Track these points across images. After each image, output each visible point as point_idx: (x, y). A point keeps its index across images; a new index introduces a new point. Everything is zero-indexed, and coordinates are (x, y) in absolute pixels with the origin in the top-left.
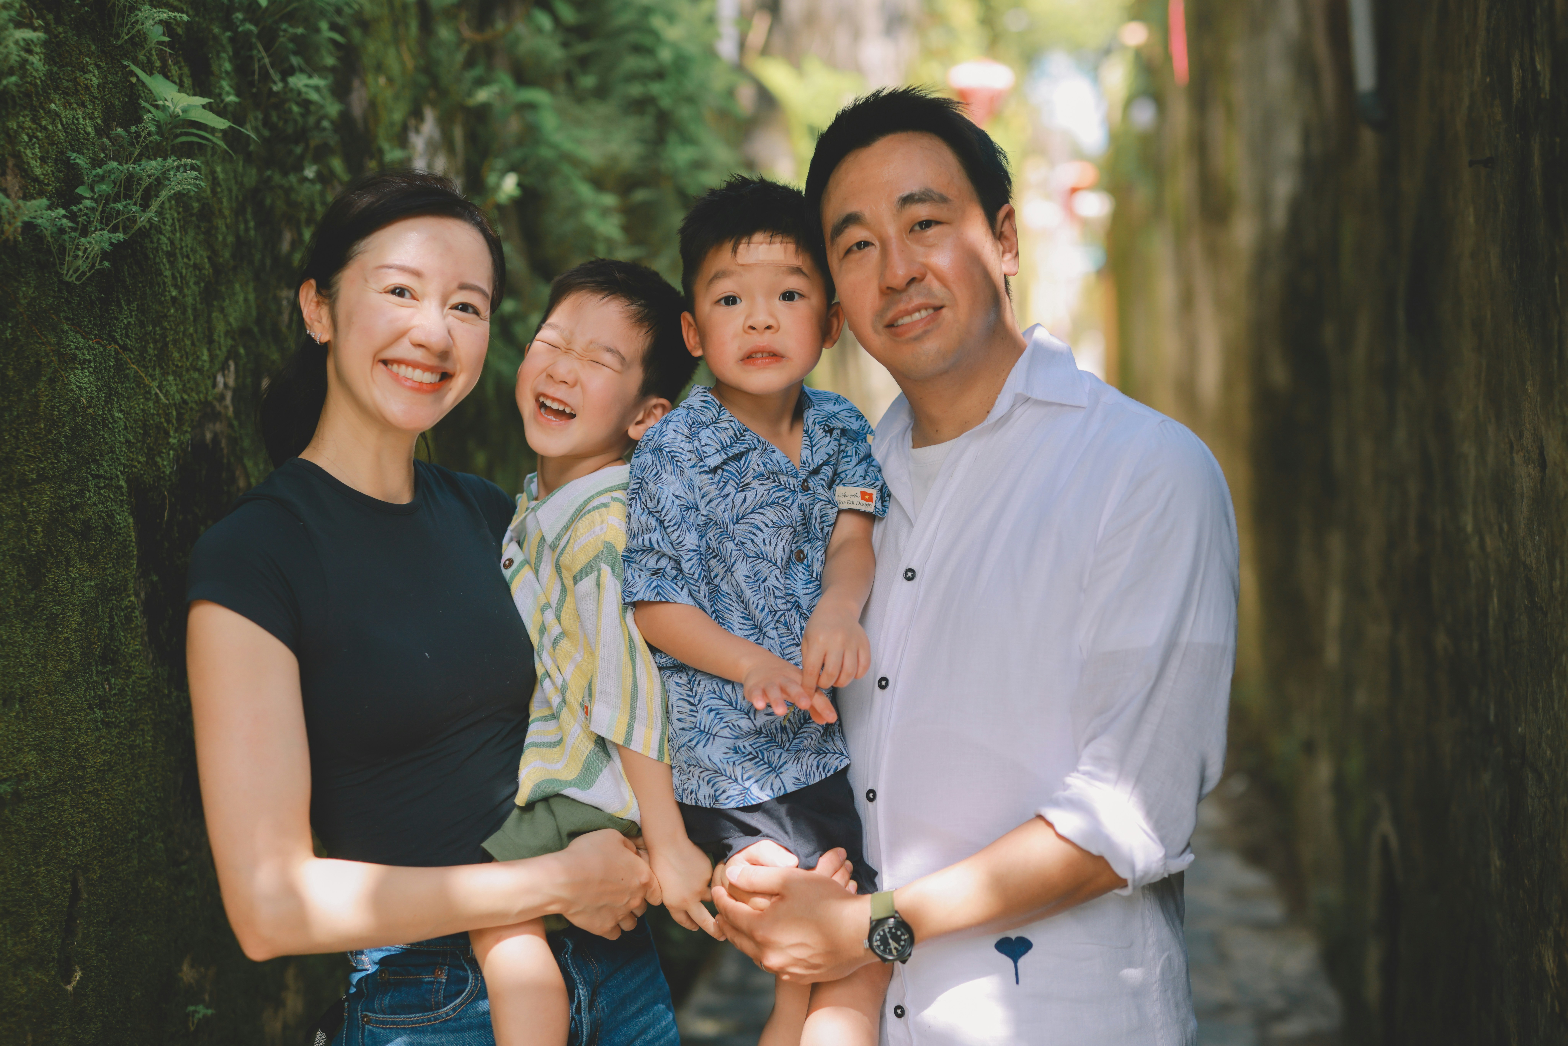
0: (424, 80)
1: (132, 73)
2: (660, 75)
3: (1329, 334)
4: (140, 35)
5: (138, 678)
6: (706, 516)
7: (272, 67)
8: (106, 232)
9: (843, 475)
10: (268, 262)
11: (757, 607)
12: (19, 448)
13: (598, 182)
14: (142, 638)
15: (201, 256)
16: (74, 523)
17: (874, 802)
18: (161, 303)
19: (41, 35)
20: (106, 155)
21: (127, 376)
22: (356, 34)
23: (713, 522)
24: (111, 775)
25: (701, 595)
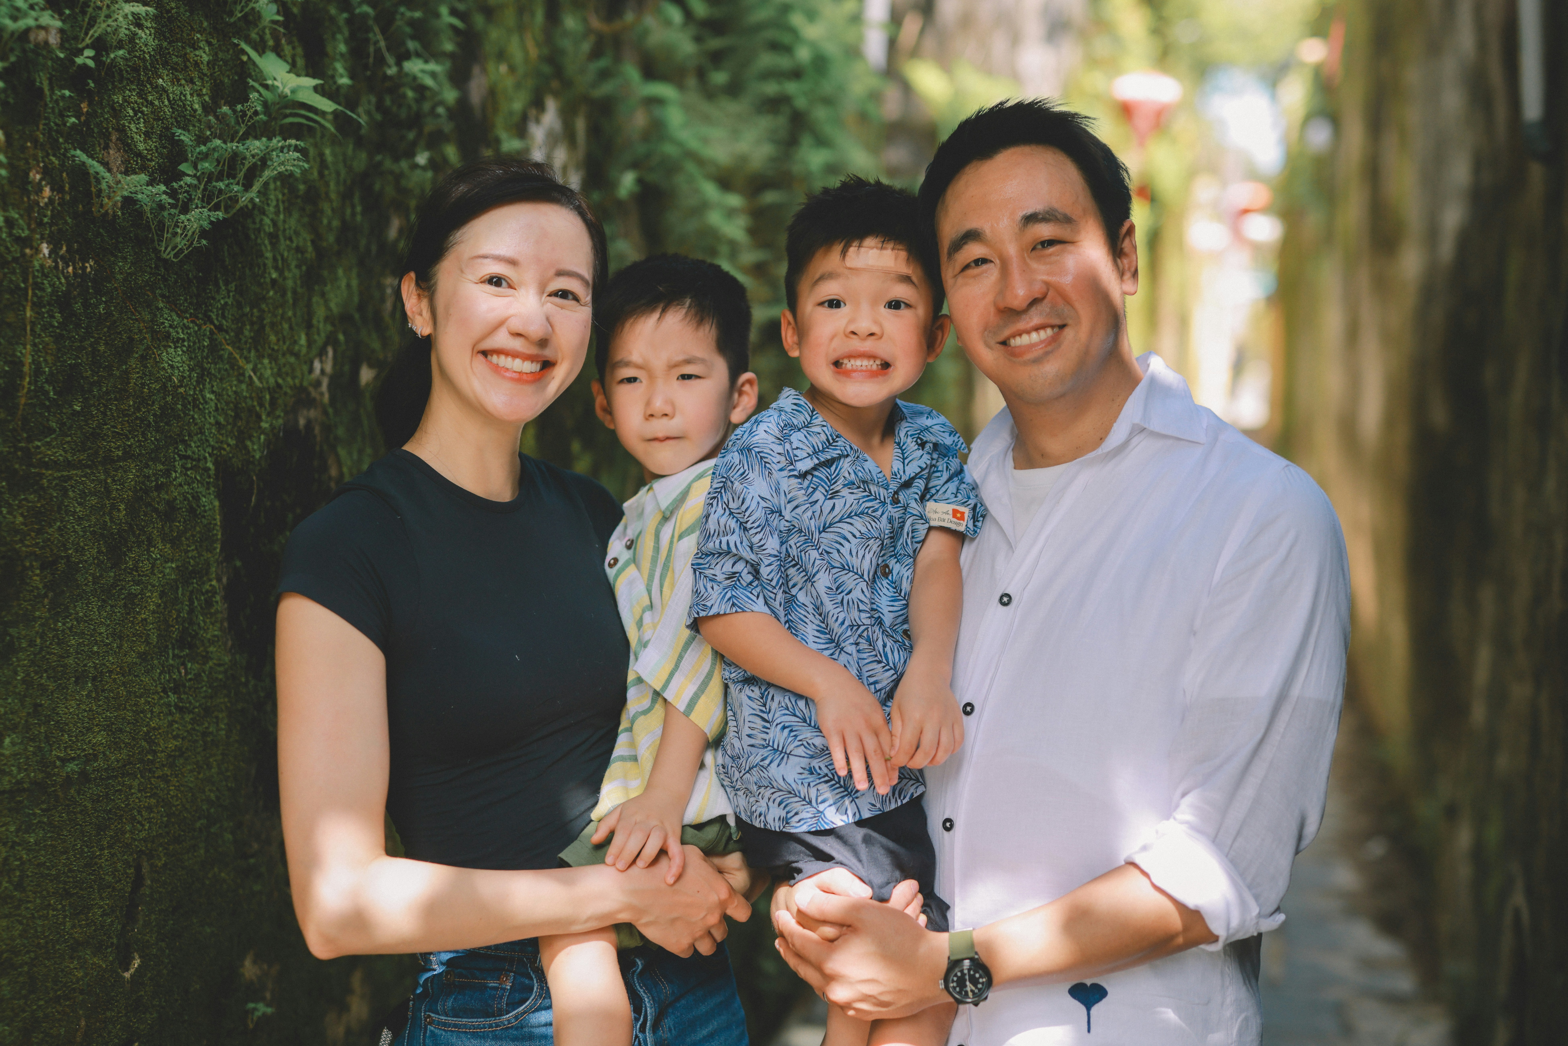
0: (546, 69)
1: (243, 52)
2: (796, 74)
3: (1490, 373)
4: (254, 13)
5: (215, 664)
6: (790, 522)
7: (388, 49)
8: (206, 210)
9: (933, 491)
10: (374, 248)
11: (837, 620)
12: (106, 424)
13: (725, 182)
14: (222, 624)
15: (305, 239)
16: (158, 504)
17: (951, 832)
18: (260, 284)
19: (152, 9)
20: (212, 133)
21: (221, 357)
22: (479, 20)
23: (796, 529)
24: (181, 761)
25: (777, 603)
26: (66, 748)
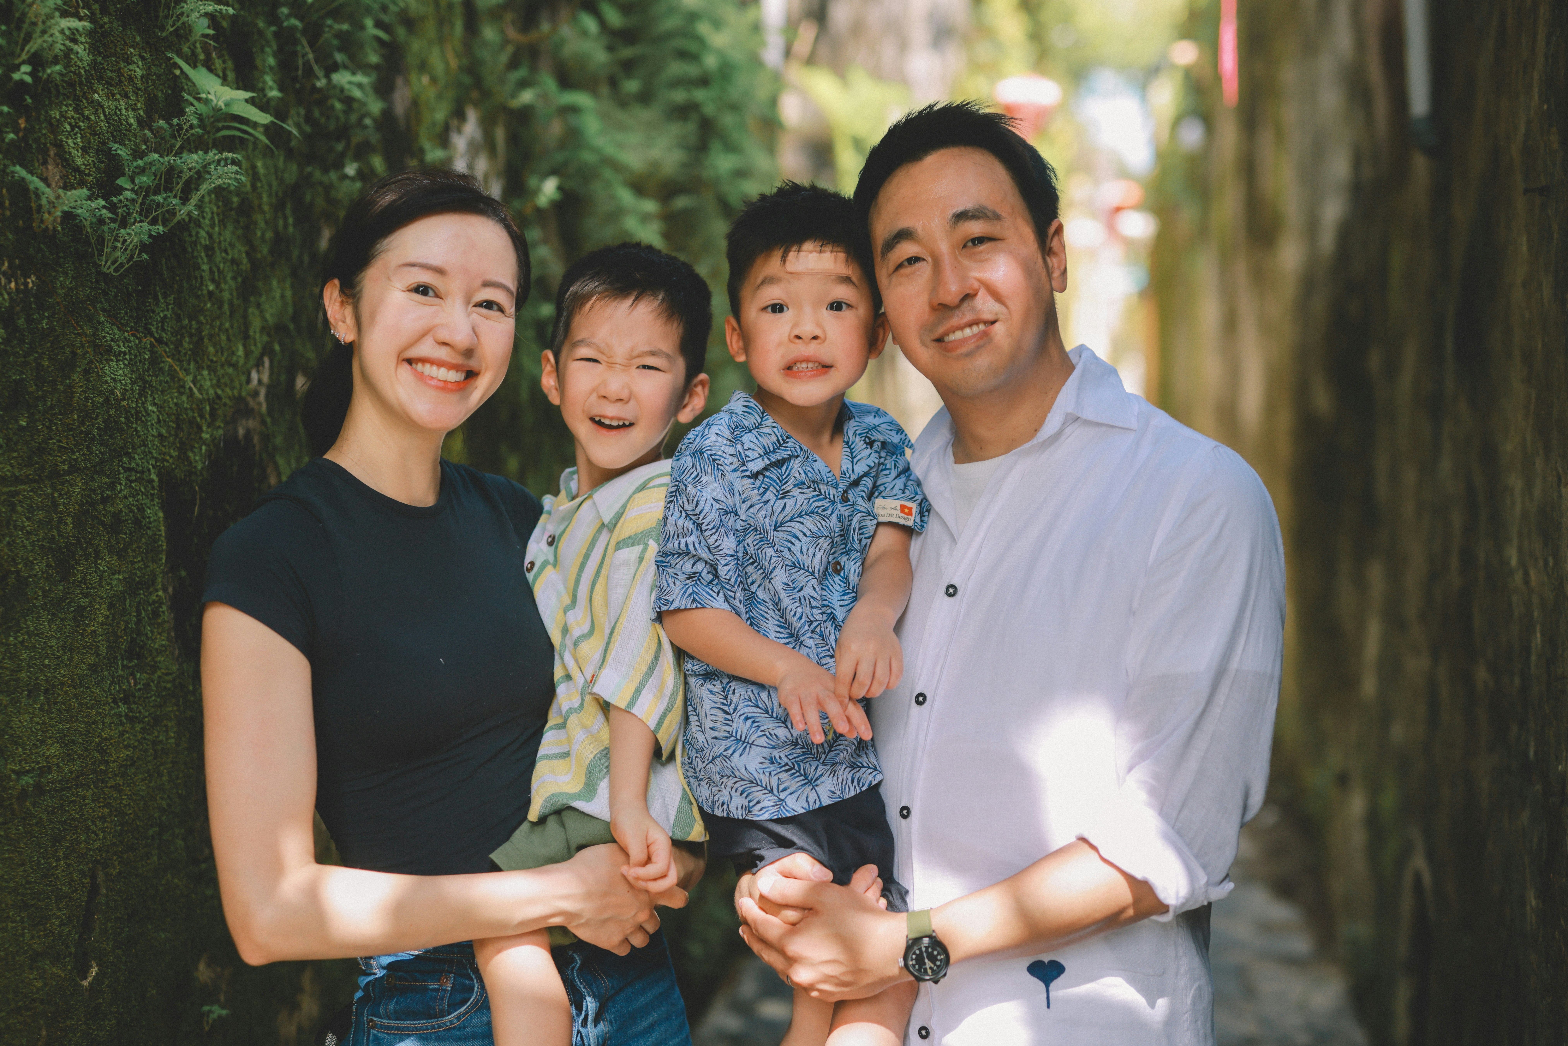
0: (467, 80)
1: (176, 66)
2: (704, 81)
3: (1375, 361)
4: (185, 27)
5: (163, 674)
6: (746, 521)
7: (317, 61)
8: (146, 224)
9: (882, 488)
10: (306, 258)
11: (795, 615)
12: (51, 439)
13: (639, 187)
14: (169, 633)
15: (239, 251)
16: (104, 516)
17: (908, 819)
18: (198, 297)
19: (87, 24)
20: (148, 146)
21: (161, 370)
22: (401, 32)
23: (752, 528)
24: (133, 770)
25: (737, 601)
26: (20, 761)
